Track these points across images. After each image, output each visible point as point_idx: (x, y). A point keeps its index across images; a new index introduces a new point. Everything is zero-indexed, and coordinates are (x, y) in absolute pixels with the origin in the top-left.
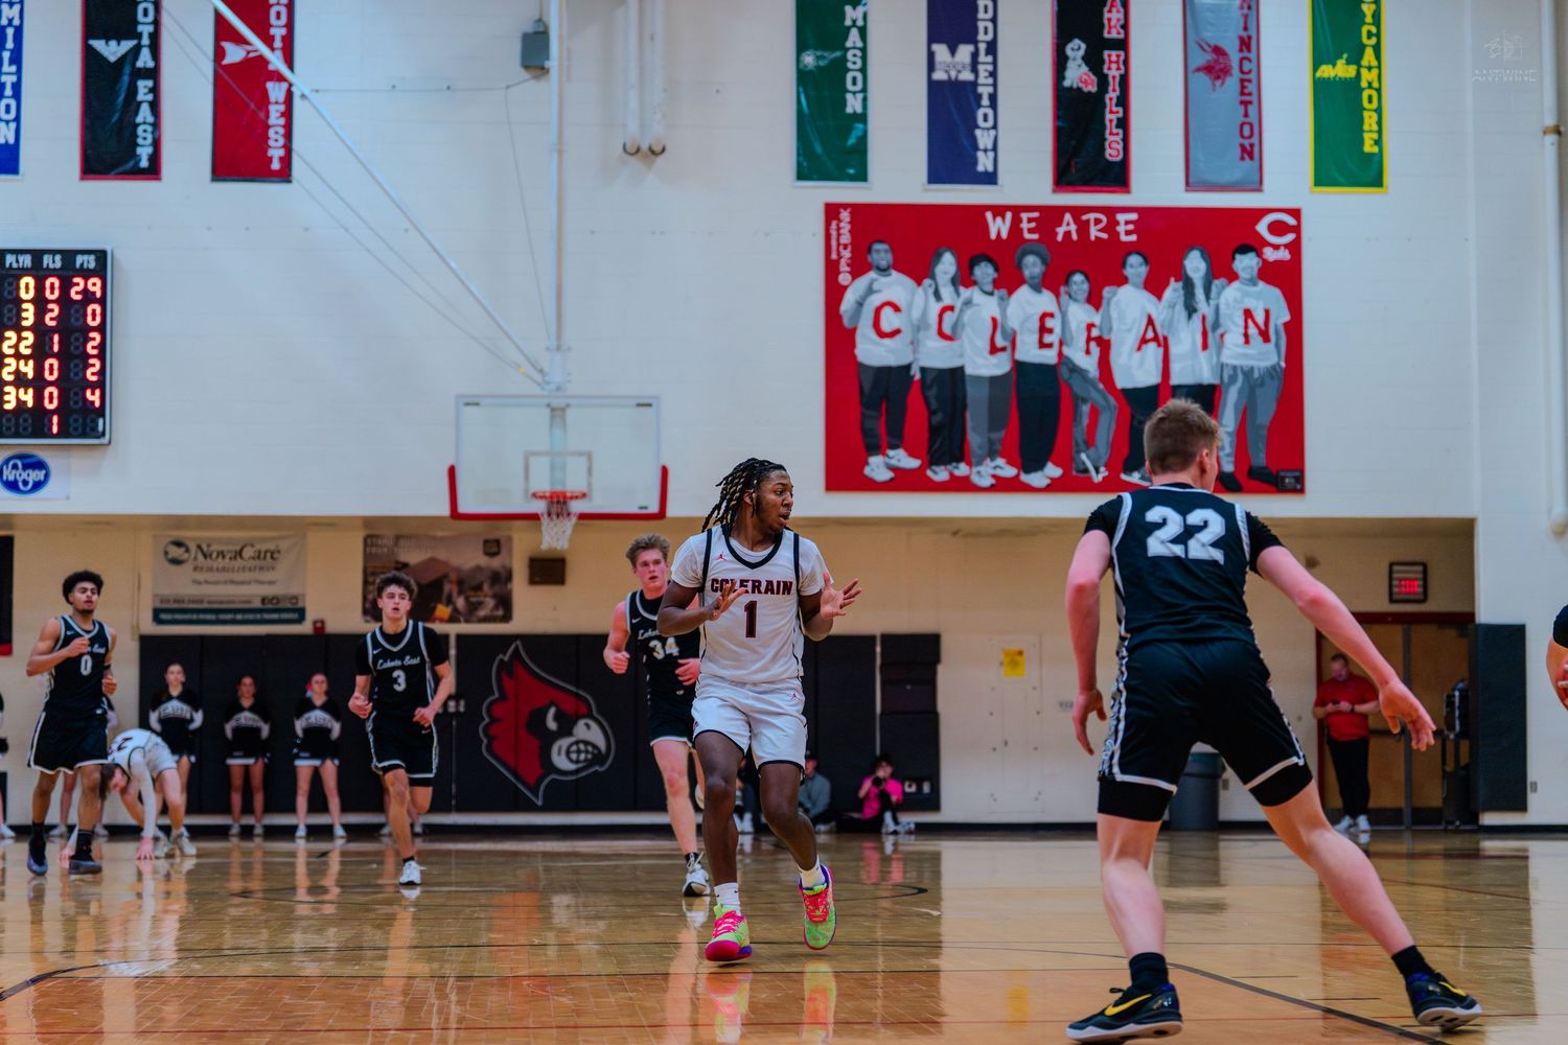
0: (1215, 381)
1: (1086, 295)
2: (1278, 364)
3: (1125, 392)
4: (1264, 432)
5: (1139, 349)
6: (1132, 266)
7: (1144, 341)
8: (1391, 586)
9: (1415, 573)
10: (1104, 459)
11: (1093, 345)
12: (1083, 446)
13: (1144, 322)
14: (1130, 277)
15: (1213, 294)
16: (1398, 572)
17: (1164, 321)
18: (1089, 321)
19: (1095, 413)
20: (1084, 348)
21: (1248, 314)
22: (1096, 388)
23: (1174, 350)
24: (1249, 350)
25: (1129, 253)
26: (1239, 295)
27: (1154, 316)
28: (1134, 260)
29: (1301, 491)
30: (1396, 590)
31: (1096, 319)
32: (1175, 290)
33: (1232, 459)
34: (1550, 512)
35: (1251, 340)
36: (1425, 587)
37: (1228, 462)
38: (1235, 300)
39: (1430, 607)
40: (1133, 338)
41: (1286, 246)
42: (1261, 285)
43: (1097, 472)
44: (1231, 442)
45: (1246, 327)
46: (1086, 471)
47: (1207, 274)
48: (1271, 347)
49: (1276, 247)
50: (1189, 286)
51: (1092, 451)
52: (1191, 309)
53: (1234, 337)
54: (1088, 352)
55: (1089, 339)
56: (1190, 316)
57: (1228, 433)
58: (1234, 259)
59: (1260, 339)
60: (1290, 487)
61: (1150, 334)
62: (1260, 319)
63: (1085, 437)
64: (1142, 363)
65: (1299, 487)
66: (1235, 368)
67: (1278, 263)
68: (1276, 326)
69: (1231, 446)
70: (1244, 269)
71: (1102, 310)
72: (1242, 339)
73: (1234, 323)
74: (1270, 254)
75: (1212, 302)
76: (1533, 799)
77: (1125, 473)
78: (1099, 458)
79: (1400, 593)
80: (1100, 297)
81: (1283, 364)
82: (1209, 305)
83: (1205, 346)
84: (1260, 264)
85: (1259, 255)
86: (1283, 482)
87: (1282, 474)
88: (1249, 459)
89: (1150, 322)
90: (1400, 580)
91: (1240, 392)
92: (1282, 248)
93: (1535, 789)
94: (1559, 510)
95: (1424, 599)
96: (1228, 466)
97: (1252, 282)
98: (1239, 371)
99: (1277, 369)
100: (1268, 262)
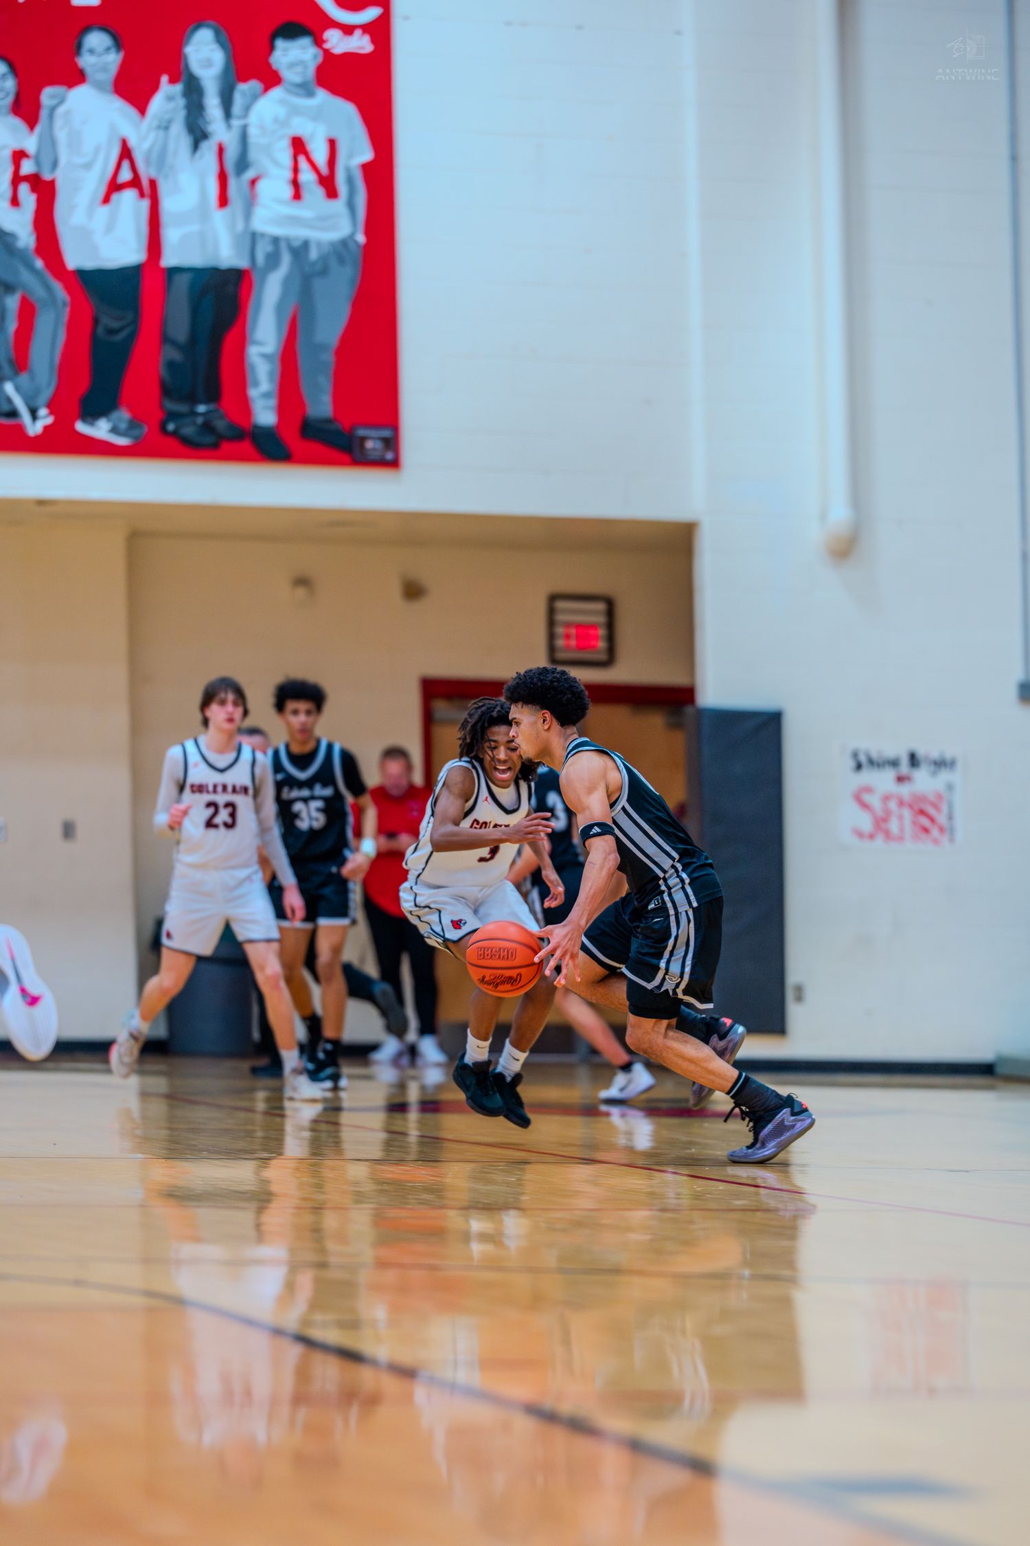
0: (242, 263)
1: (10, 99)
2: (352, 236)
3: (81, 274)
4: (329, 358)
5: (106, 200)
6: (91, 51)
7: (114, 187)
8: (551, 636)
9: (593, 614)
10: (47, 393)
11: (24, 189)
12: (7, 370)
13: (116, 152)
14: (89, 71)
15: (237, 108)
16: (566, 611)
17: (150, 151)
18: (17, 146)
19: (28, 311)
20: (8, 194)
21: (299, 146)
22: (31, 268)
23: (168, 205)
24: (302, 211)
25: (86, 29)
26: (282, 112)
27: (132, 143)
28: (96, 40)
29: (395, 464)
30: (560, 643)
31: (30, 143)
32: (170, 98)
33: (273, 402)
34: (823, 517)
35: (305, 193)
36: (611, 638)
37: (266, 408)
38: (276, 120)
39: (618, 675)
40: (95, 181)
41: (366, 28)
42: (322, 95)
43: (34, 413)
44: (271, 374)
45: (296, 170)
46: (13, 413)
47: (226, 72)
48: (339, 205)
49: (348, 30)
50: (194, 92)
51: (24, 378)
52: (198, 135)
53: (274, 187)
54: (15, 202)
55: (17, 180)
56: (196, 146)
57: (265, 357)
58: (271, 48)
59: (320, 192)
60: (375, 455)
61: (125, 175)
62: (320, 154)
63: (12, 354)
64: (110, 227)
65: (389, 456)
66: (276, 240)
67: (349, 57)
68: (348, 170)
69: (271, 380)
70: (292, 65)
71: (38, 129)
72: (288, 191)
73: (276, 163)
74: (336, 42)
75: (236, 123)
76: (795, 1013)
77: (84, 420)
78: (37, 392)
79: (568, 648)
80: (37, 106)
81: (361, 238)
82: (229, 126)
83: (223, 201)
84: (320, 59)
85: (319, 42)
86: (362, 446)
87: (361, 432)
88: (301, 404)
89: (126, 153)
90: (568, 625)
91: (286, 282)
92: (358, 32)
93: (799, 998)
94: (840, 513)
95: (609, 660)
96: (265, 414)
97: (305, 90)
98: (283, 246)
99: (351, 245)
100: (332, 55)
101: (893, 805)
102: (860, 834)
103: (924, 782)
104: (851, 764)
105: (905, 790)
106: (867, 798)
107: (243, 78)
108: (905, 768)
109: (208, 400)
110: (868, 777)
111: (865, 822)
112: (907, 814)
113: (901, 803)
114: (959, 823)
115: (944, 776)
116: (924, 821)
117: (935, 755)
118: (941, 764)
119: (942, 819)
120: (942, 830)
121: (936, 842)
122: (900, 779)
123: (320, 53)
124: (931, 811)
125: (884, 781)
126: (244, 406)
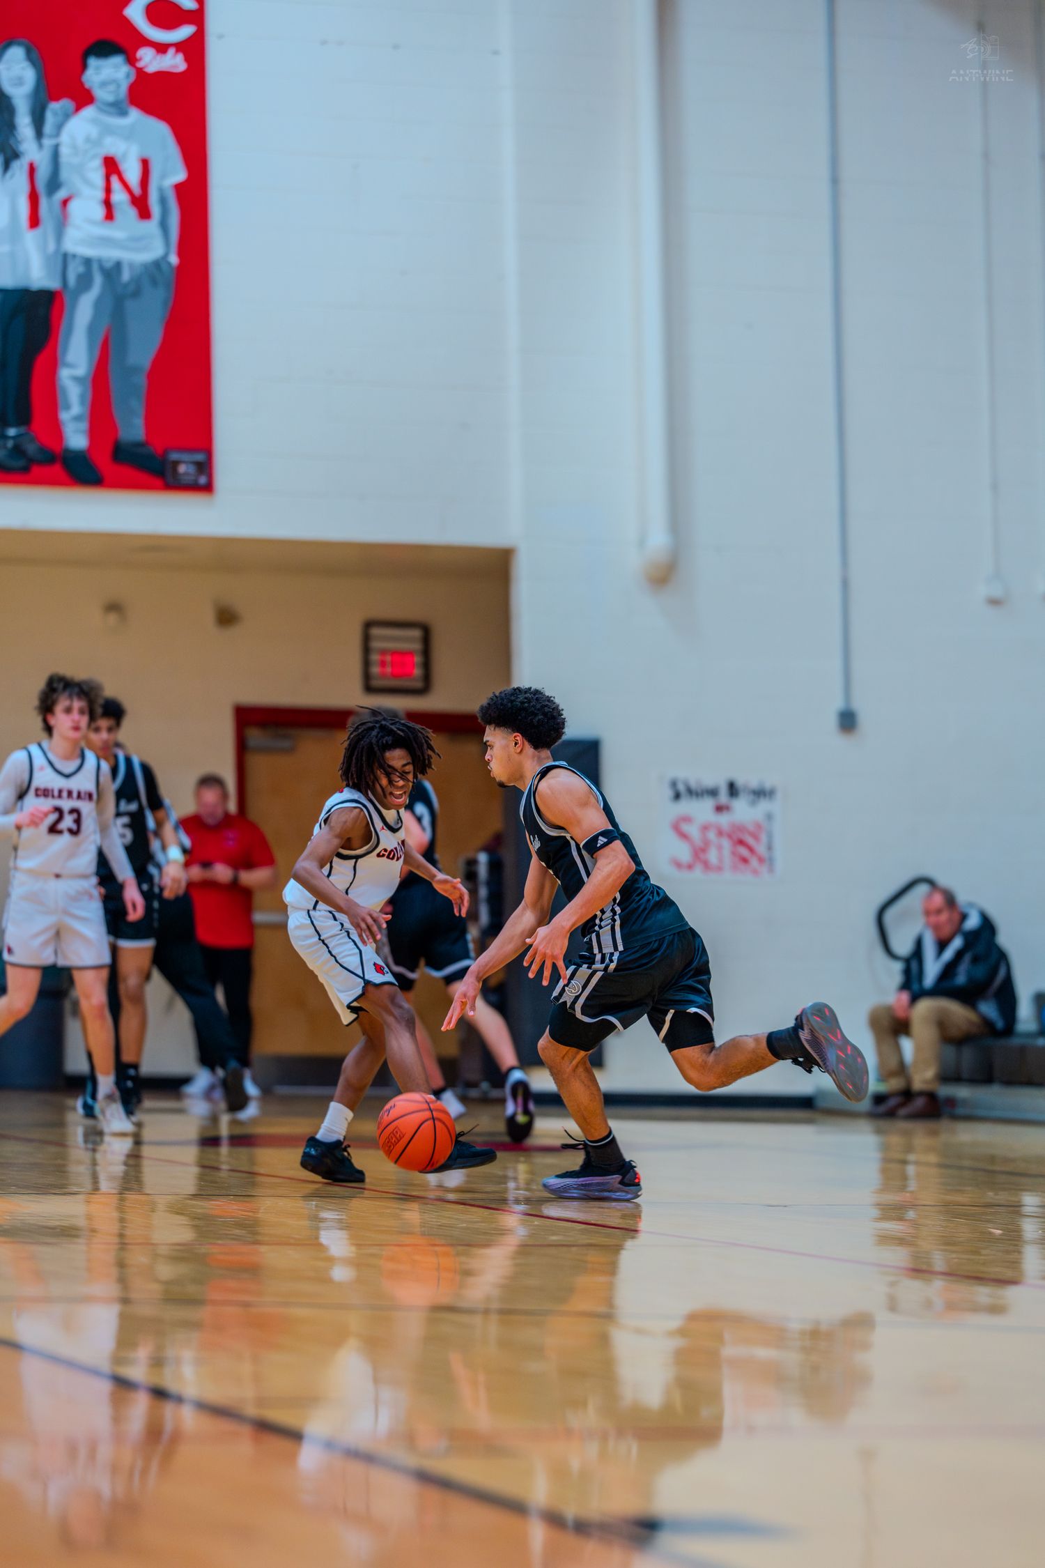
0: (53, 284)
2: (165, 257)
4: (141, 381)
8: (366, 664)
9: (409, 641)
15: (48, 127)
16: (381, 638)
21: (111, 166)
24: (114, 231)
26: (94, 131)
29: (208, 488)
30: (375, 670)
33: (84, 425)
34: (642, 543)
35: (117, 214)
36: (427, 665)
37: (78, 431)
38: (88, 140)
39: (434, 703)
41: (180, 47)
42: (135, 114)
44: (82, 397)
45: (108, 190)
47: (37, 90)
48: (152, 226)
49: (161, 48)
50: (5, 110)
52: (8, 155)
53: (86, 207)
56: (6, 166)
57: (77, 379)
58: (84, 67)
59: (132, 212)
60: (188, 480)
62: (133, 174)
65: (203, 480)
66: (88, 262)
67: (162, 76)
68: (161, 190)
69: (82, 403)
70: (104, 84)
72: (100, 212)
73: (88, 183)
74: (150, 61)
75: (48, 142)
79: (383, 675)
81: (174, 260)
82: (41, 146)
83: (34, 221)
84: (133, 78)
85: (132, 60)
86: (175, 470)
87: (174, 456)
88: (114, 428)
90: (383, 652)
91: (98, 304)
92: (171, 51)
94: (659, 539)
95: (425, 688)
96: (76, 438)
97: (118, 109)
98: (95, 267)
99: (164, 267)
100: (146, 74)
101: (712, 835)
102: (678, 865)
103: (743, 812)
104: (669, 793)
105: (724, 820)
106: (686, 828)
107: (55, 97)
108: (723, 798)
109: (17, 424)
110: (688, 807)
111: (683, 852)
112: (726, 844)
113: (720, 833)
114: (778, 853)
115: (764, 806)
116: (743, 851)
117: (754, 783)
118: (760, 793)
119: (761, 849)
120: (761, 860)
121: (755, 872)
122: (719, 809)
123: (133, 73)
124: (750, 841)
125: (702, 810)
126: (56, 429)
